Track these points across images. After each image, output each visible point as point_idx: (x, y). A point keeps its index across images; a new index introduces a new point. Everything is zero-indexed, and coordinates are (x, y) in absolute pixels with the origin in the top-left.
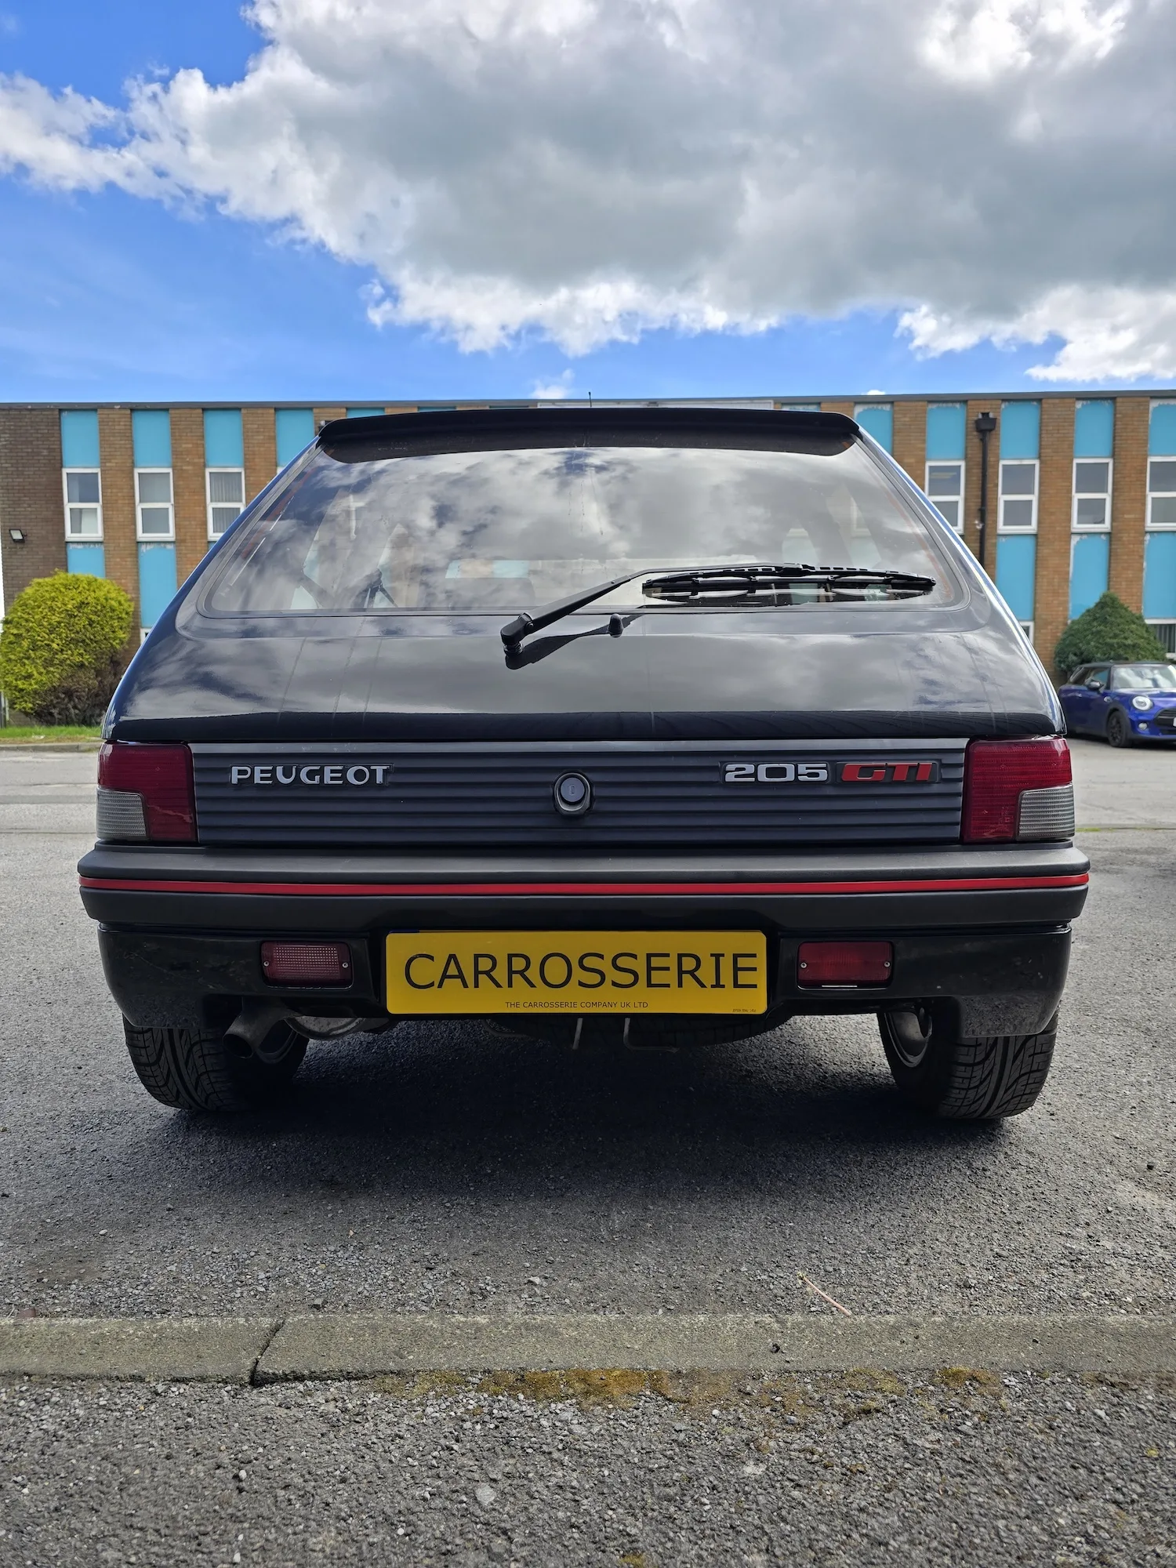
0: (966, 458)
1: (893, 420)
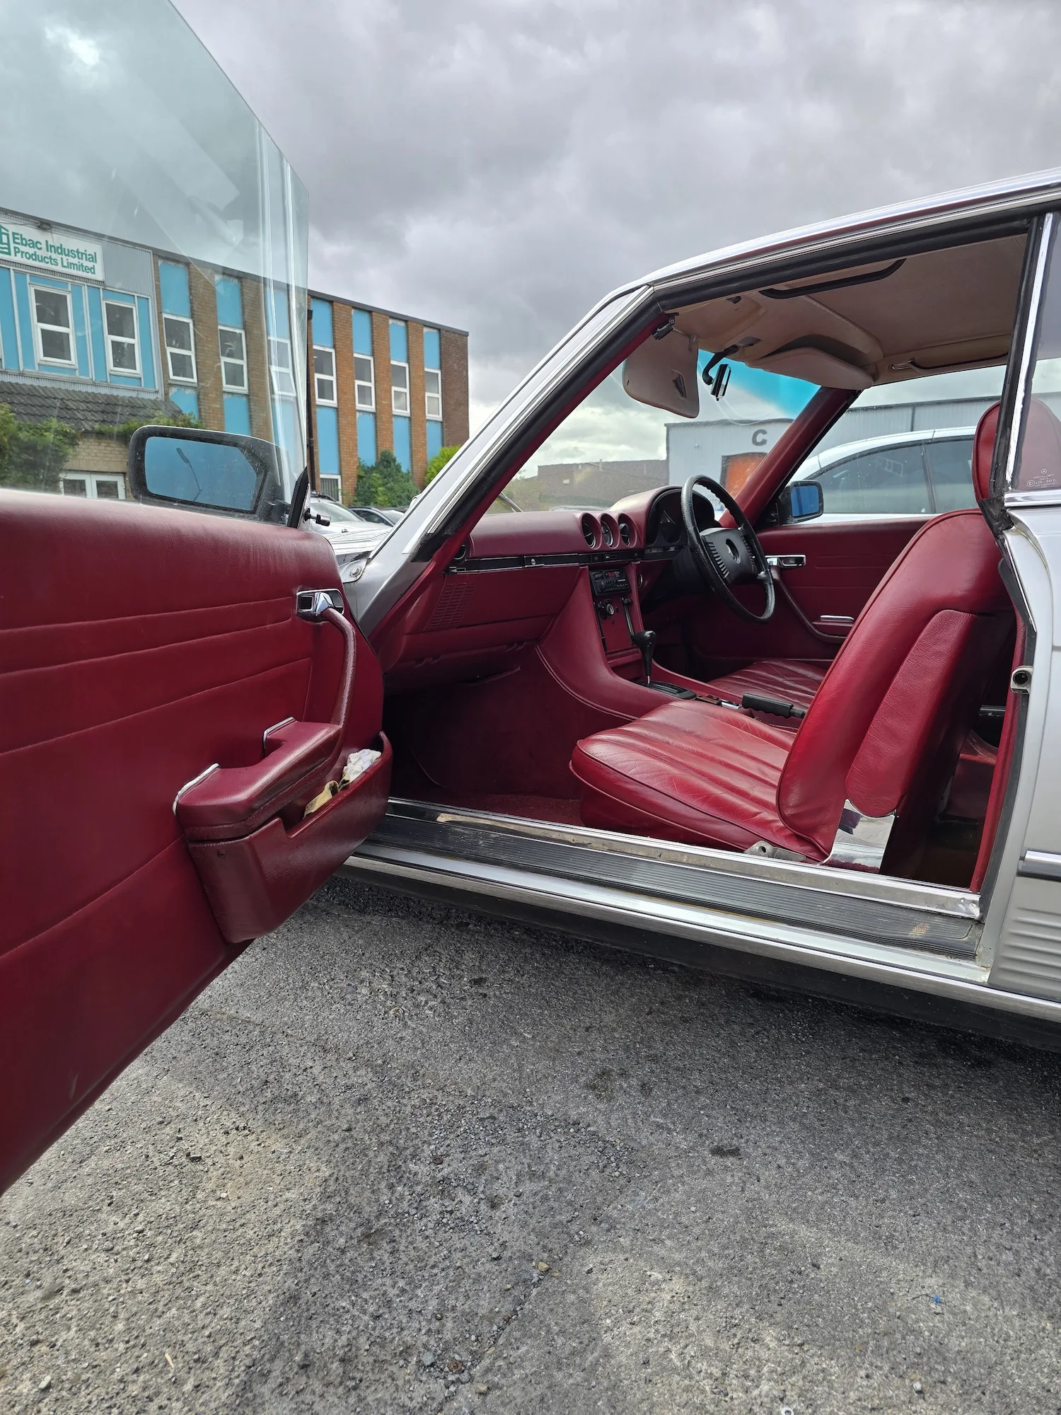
1: (242, 294)
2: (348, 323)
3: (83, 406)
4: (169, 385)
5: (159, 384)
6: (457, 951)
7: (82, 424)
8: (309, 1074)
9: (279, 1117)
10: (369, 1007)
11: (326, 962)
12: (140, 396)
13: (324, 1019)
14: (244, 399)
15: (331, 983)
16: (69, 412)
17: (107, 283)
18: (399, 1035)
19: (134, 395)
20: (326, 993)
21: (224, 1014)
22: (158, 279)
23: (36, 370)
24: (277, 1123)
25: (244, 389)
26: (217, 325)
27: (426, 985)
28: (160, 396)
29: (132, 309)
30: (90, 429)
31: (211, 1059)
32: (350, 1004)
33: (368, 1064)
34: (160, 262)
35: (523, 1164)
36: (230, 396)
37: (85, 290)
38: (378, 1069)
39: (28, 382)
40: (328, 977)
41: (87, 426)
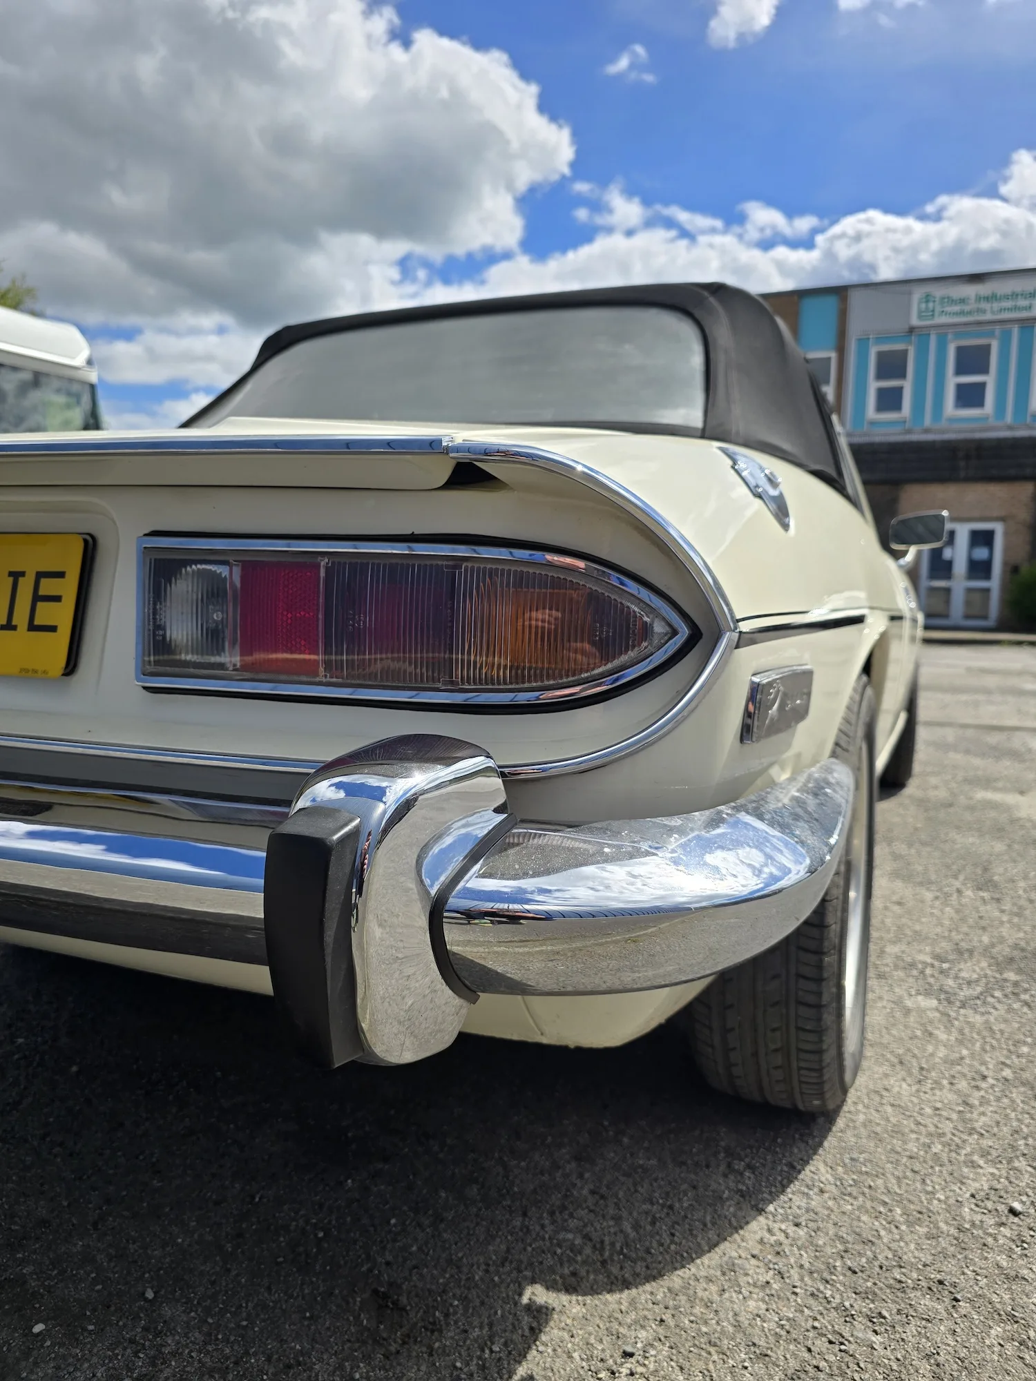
37: (1016, 331)
39: (931, 438)
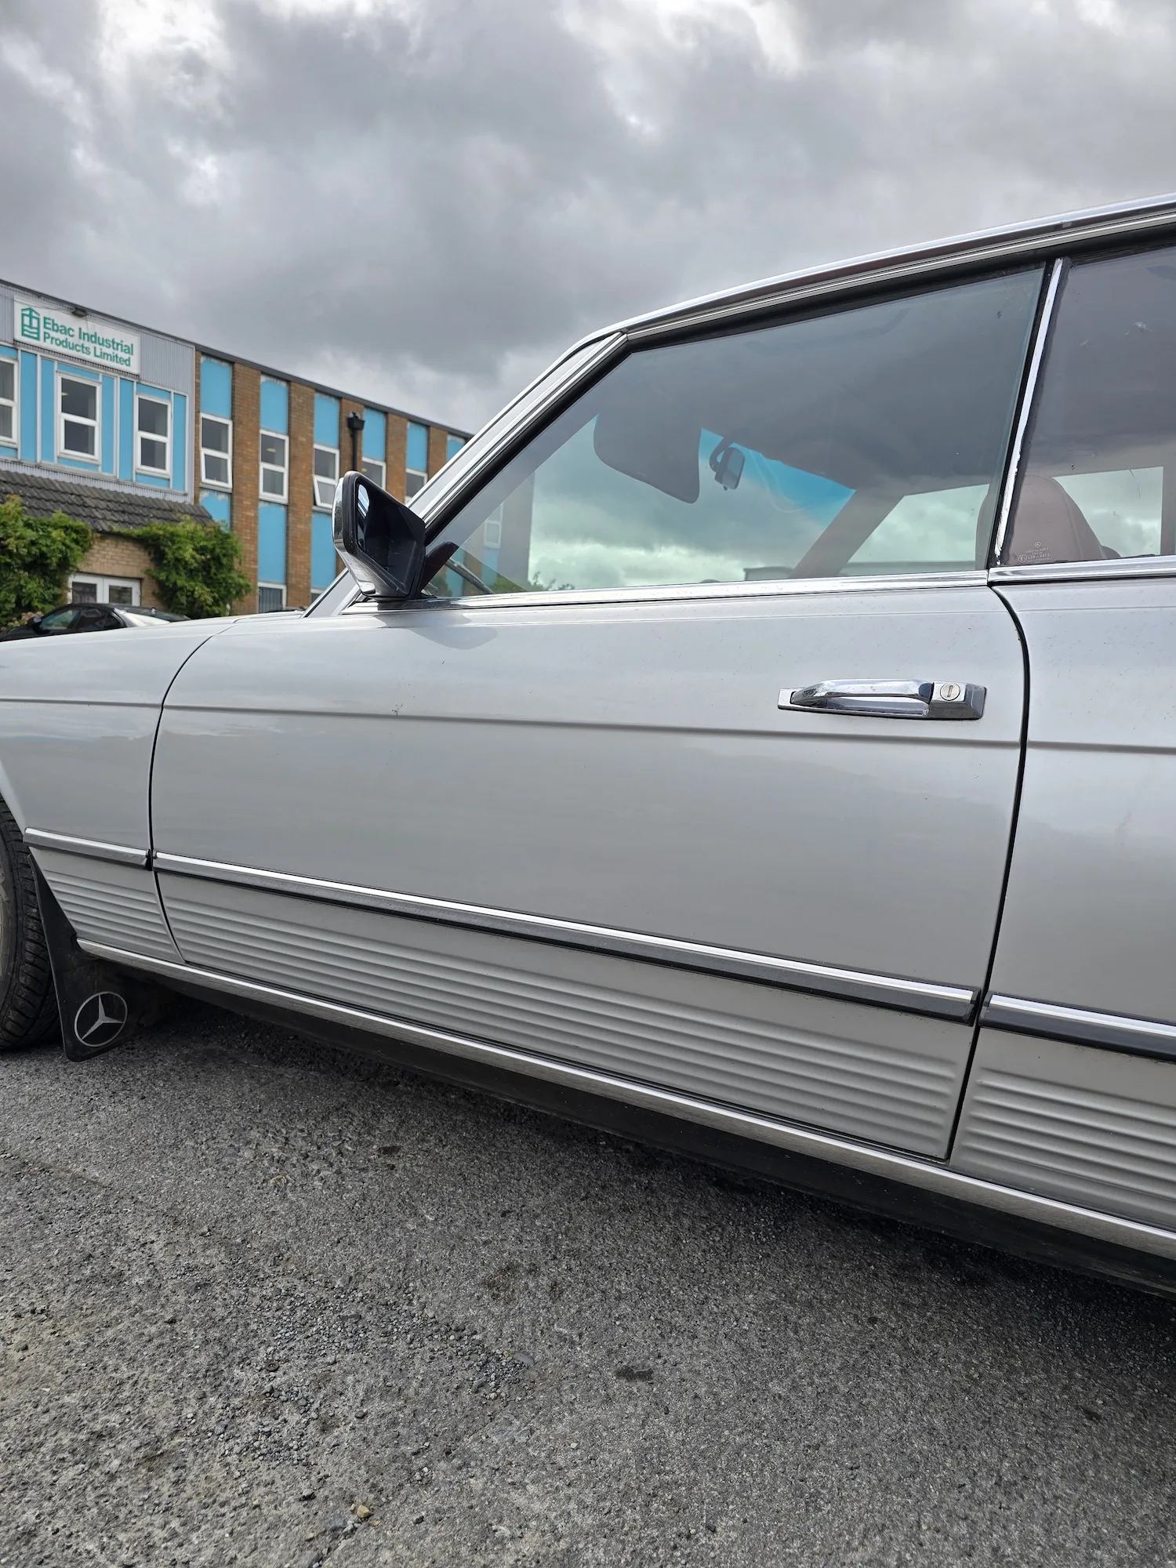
0: (340, 447)
1: (290, 398)
2: (403, 436)
3: (103, 504)
4: (199, 488)
5: (189, 487)
6: (374, 1114)
7: (99, 524)
8: (147, 1251)
9: (90, 1301)
10: (246, 1173)
11: (213, 1117)
12: (167, 499)
13: (187, 1184)
14: (283, 509)
15: (211, 1143)
16: (86, 510)
17: (142, 377)
18: (272, 1209)
19: (160, 496)
20: (199, 1154)
21: (68, 1171)
22: (198, 376)
23: (54, 463)
24: (85, 1307)
25: (284, 498)
26: (258, 428)
27: (325, 1150)
28: (189, 500)
29: (166, 406)
30: (107, 529)
31: (32, 1225)
32: (225, 1169)
33: (225, 1242)
34: (203, 359)
35: (379, 1376)
36: (267, 505)
37: (117, 382)
38: (234, 1248)
39: (45, 475)
40: (209, 1135)
41: (104, 526)
